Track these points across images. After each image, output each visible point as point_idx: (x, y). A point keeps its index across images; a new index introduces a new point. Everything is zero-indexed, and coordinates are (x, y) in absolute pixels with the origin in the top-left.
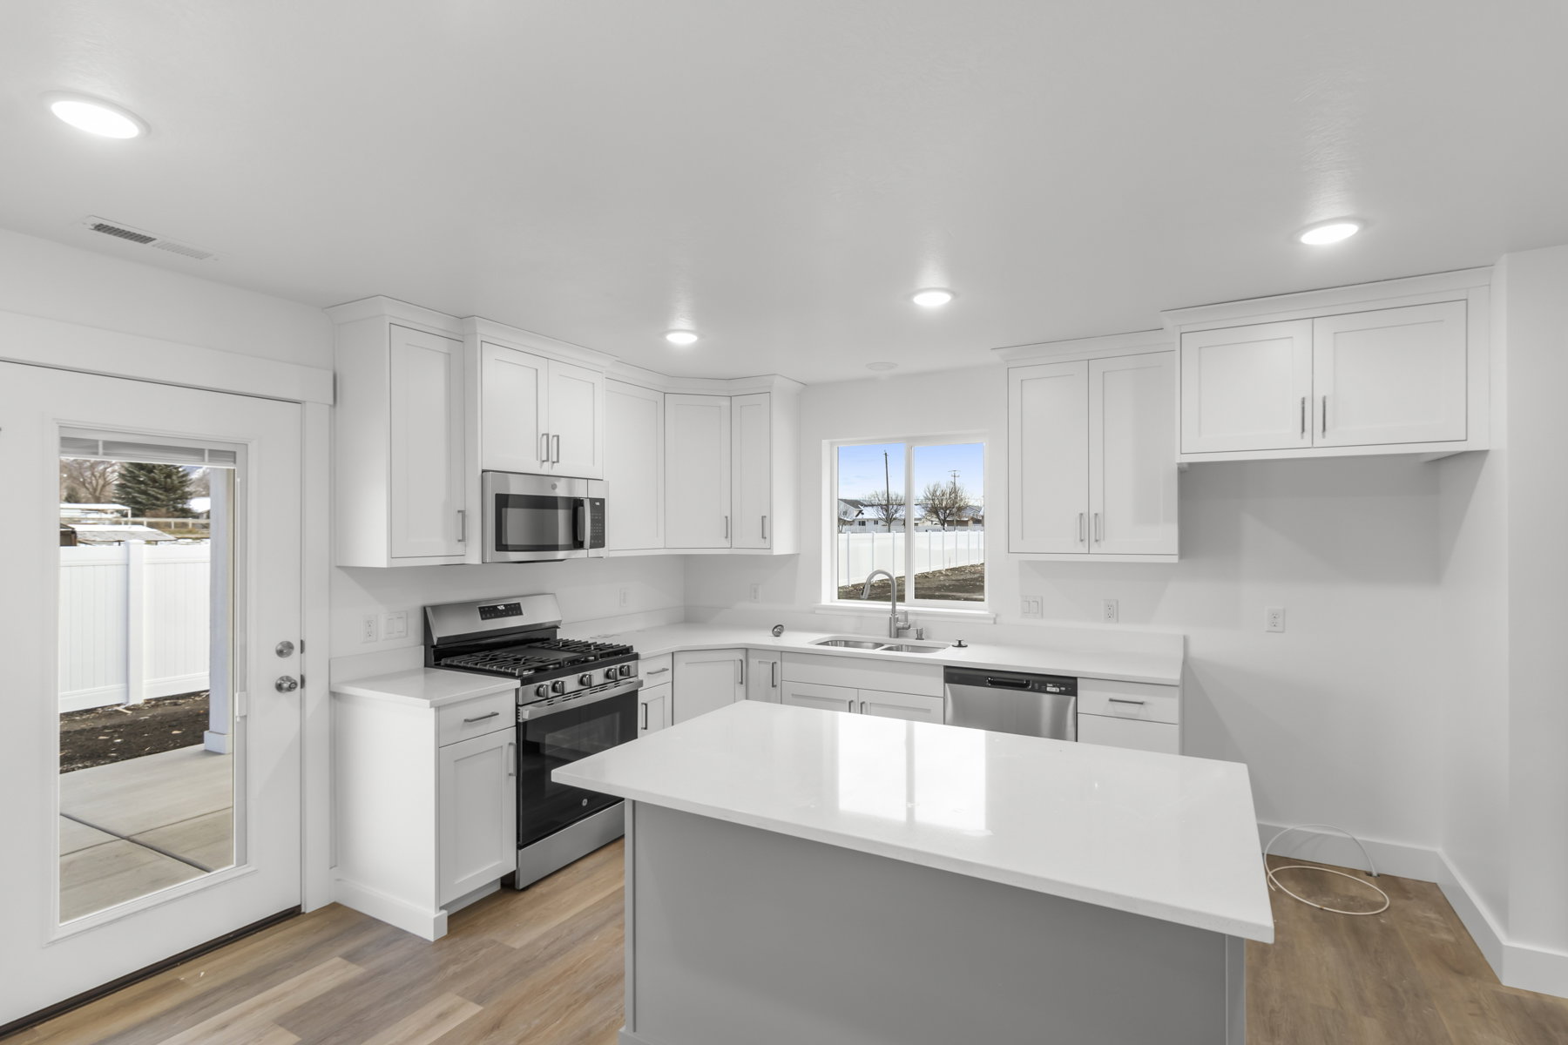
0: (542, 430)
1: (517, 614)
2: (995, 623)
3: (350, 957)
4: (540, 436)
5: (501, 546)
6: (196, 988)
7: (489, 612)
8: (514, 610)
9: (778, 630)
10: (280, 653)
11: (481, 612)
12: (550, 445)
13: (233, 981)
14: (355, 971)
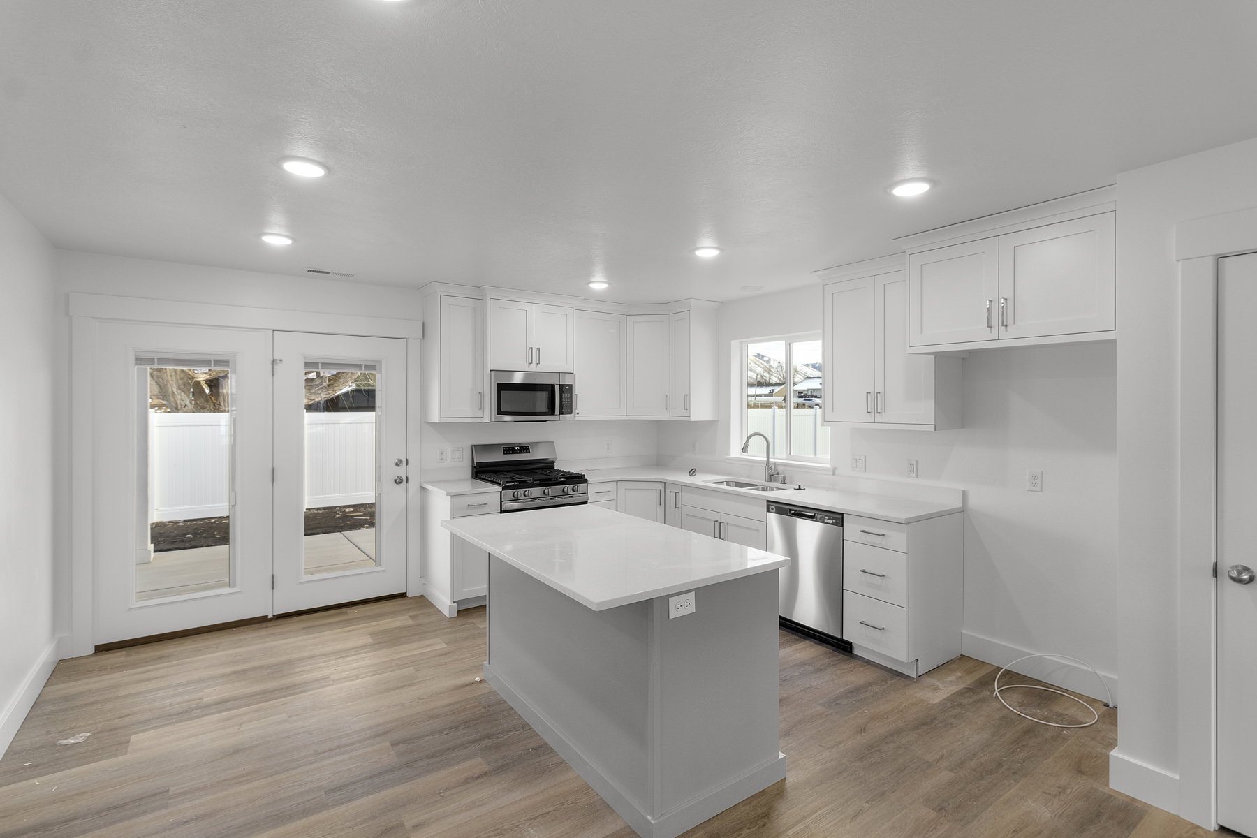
0: (529, 346)
1: (527, 453)
2: (834, 474)
3: (412, 617)
4: (528, 349)
5: (499, 412)
6: (351, 616)
7: (509, 449)
8: (525, 449)
9: (692, 473)
10: (397, 465)
11: (504, 451)
12: (533, 353)
13: (365, 617)
14: (411, 622)
